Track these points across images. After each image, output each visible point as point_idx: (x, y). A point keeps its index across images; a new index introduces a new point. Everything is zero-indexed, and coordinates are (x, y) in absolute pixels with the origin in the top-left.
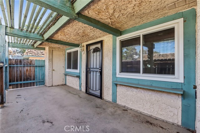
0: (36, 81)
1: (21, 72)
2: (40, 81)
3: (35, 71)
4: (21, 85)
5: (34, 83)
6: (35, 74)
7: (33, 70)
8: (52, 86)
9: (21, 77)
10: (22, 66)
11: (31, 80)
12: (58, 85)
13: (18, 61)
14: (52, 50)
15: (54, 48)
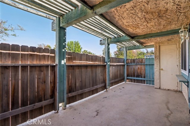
0: (146, 79)
1: (134, 69)
2: (150, 80)
3: (145, 69)
4: (135, 81)
5: (144, 81)
6: (145, 73)
7: (144, 68)
8: (160, 88)
9: (134, 73)
10: (135, 64)
11: (142, 77)
12: (168, 90)
13: (132, 61)
14: (160, 46)
15: (162, 43)
